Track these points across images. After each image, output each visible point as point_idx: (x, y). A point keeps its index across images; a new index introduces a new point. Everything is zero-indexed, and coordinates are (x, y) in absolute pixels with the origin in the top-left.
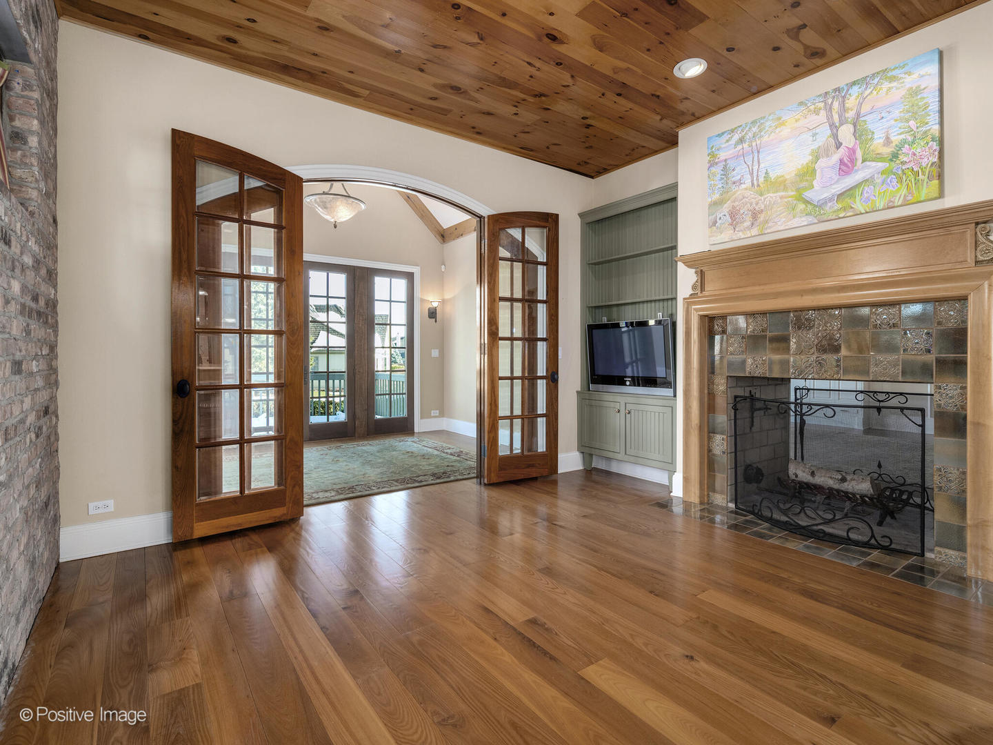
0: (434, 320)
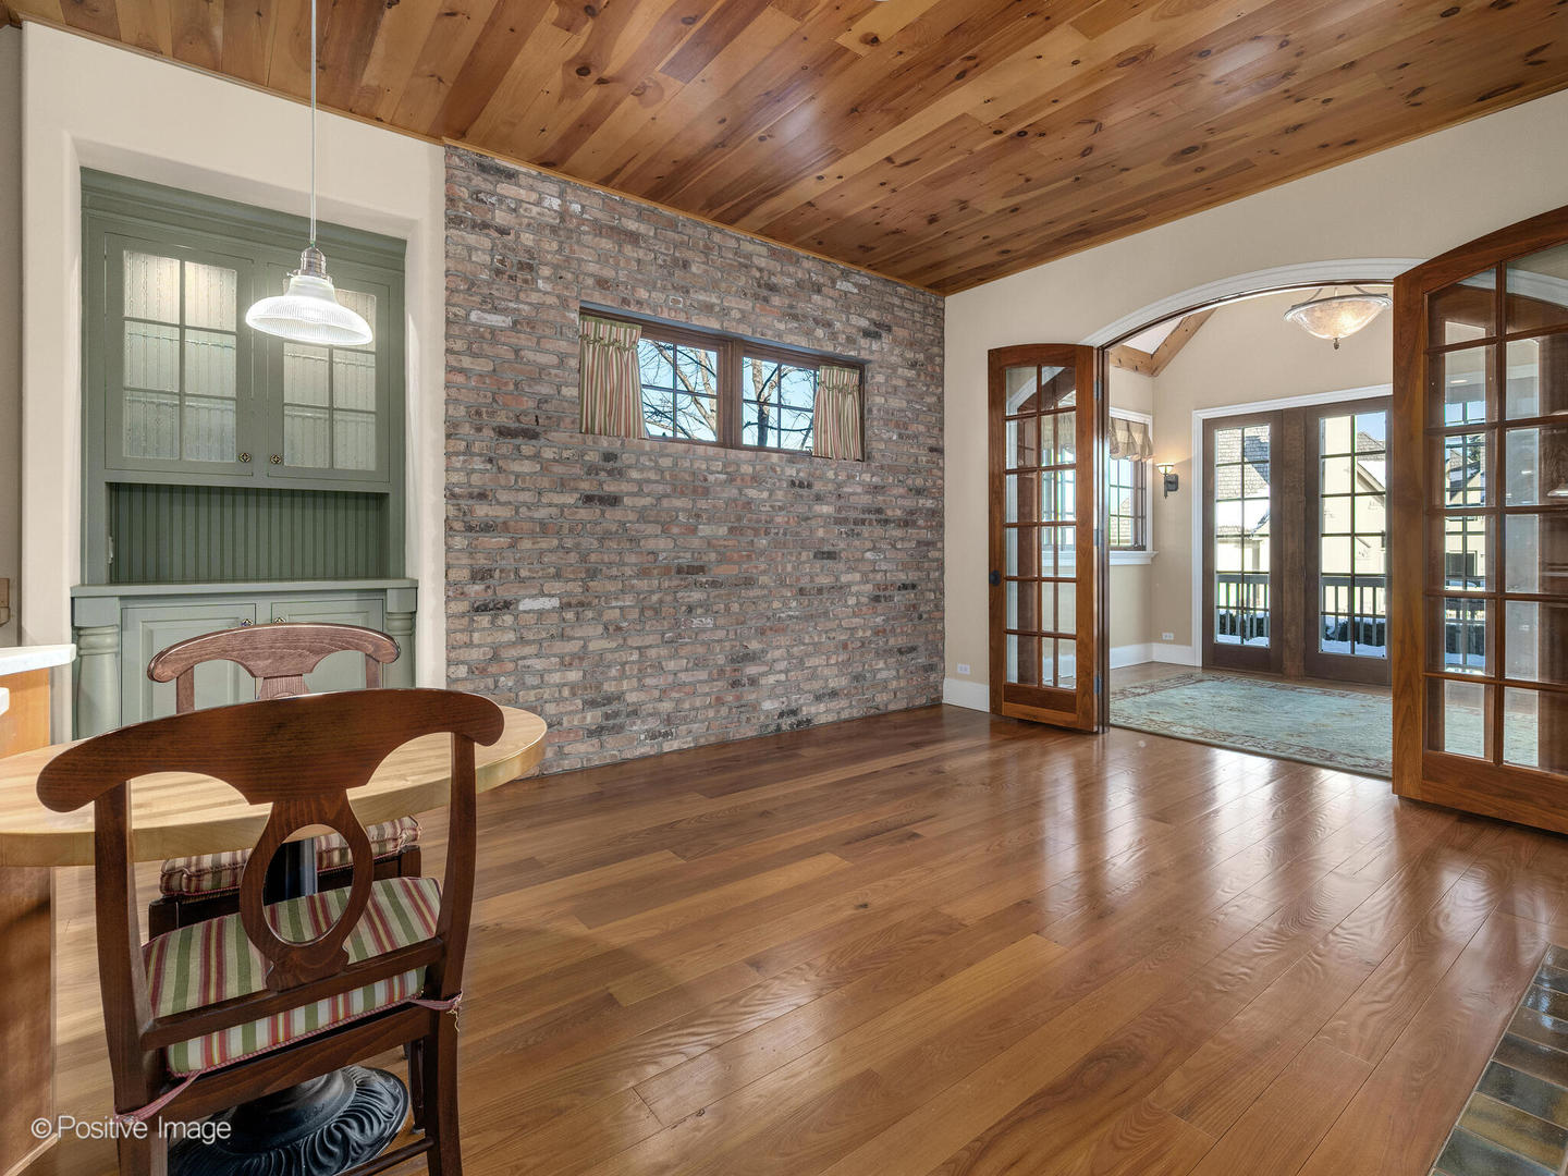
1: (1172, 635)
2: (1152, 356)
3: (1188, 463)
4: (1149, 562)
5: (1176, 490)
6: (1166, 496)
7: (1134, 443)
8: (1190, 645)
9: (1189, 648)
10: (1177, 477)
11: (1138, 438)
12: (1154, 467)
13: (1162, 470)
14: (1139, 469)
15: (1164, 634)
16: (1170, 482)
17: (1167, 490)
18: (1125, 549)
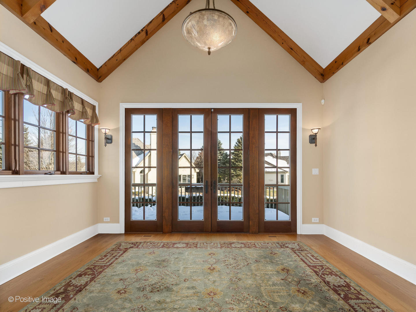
0: (314, 144)
1: (109, 218)
2: (98, 70)
3: (117, 130)
4: (96, 180)
5: (111, 143)
6: (106, 145)
7: (86, 112)
8: (119, 223)
9: (117, 224)
10: (112, 136)
11: (89, 112)
12: (100, 130)
13: (103, 131)
14: (90, 130)
15: (104, 218)
16: (108, 139)
17: (107, 142)
18: (81, 173)
